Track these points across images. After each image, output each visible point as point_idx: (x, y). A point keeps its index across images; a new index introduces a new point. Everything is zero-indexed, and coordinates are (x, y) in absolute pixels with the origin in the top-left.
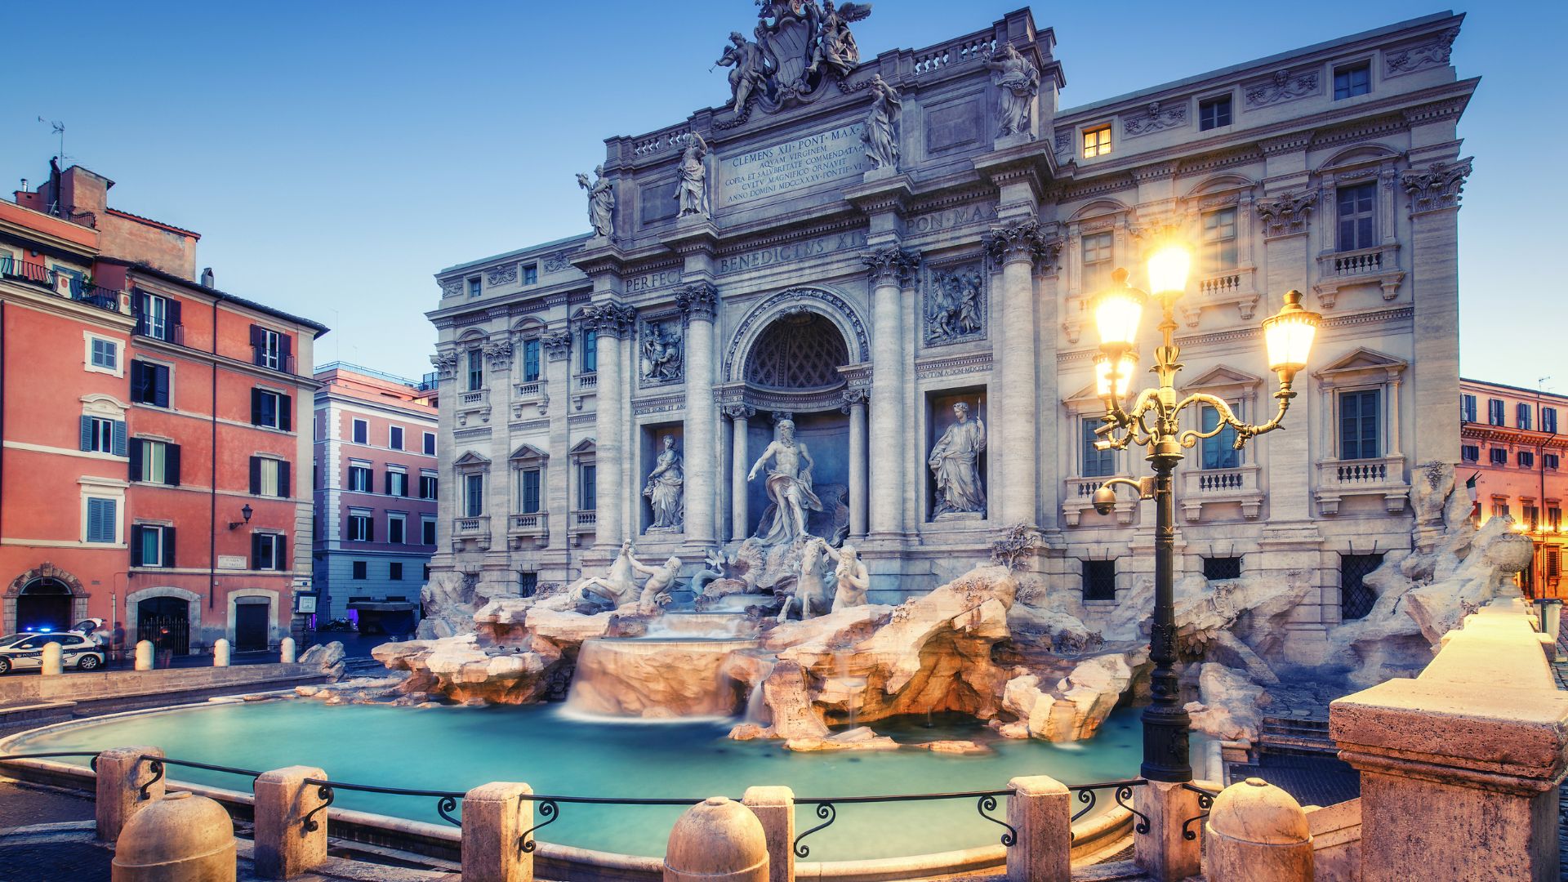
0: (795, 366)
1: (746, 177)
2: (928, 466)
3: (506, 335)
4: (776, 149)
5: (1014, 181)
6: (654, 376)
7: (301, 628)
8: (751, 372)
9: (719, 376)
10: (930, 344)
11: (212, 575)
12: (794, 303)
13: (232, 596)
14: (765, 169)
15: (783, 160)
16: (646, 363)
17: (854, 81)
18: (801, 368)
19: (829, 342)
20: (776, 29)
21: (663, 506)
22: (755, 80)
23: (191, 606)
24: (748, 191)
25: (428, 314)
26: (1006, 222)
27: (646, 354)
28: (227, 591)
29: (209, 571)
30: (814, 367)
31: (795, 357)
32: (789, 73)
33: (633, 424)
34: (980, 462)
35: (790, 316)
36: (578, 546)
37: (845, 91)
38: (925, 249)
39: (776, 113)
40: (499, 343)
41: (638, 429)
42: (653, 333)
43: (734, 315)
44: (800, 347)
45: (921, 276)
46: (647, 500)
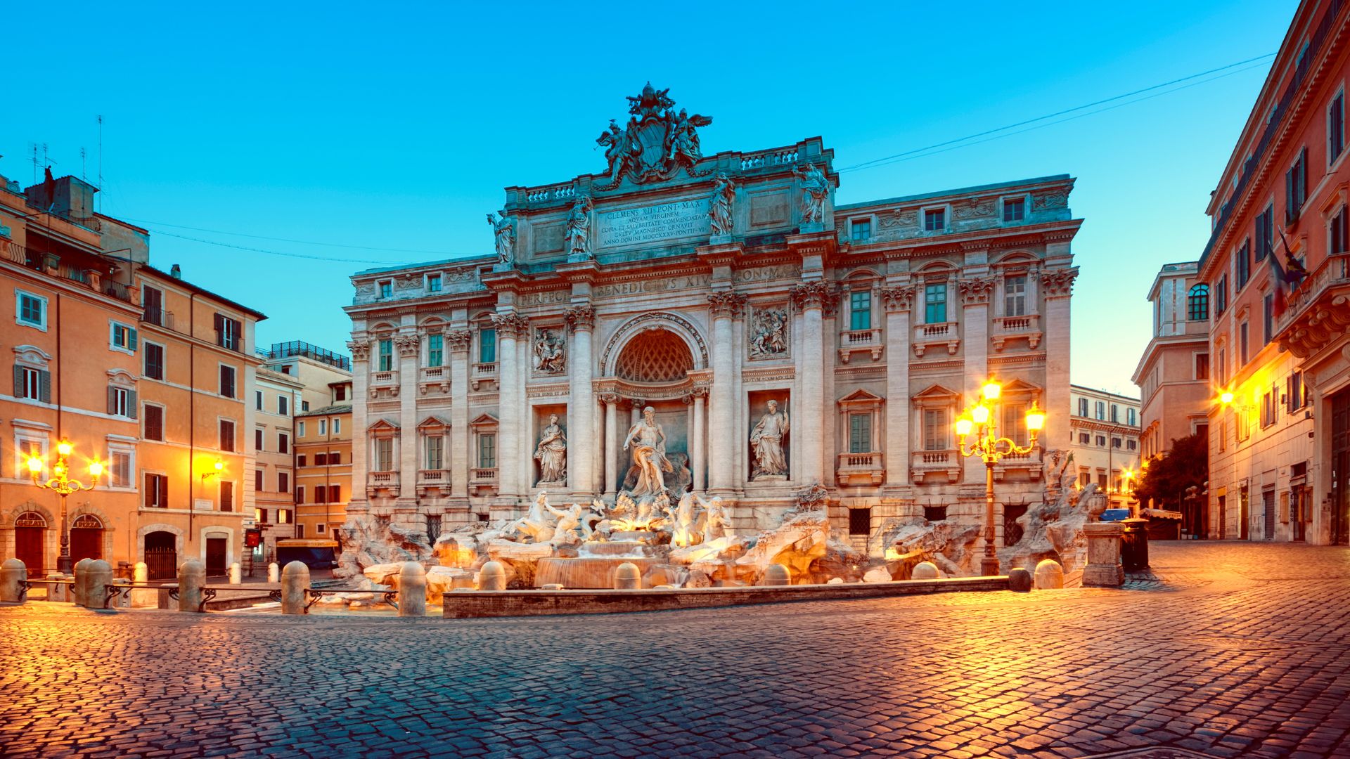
0: (647, 366)
1: (617, 228)
2: (750, 443)
3: (414, 330)
4: (641, 211)
5: (812, 253)
6: (543, 369)
7: (248, 558)
8: (619, 371)
9: (597, 372)
10: (751, 359)
11: (191, 515)
12: (653, 323)
13: (204, 531)
14: (632, 224)
15: (646, 219)
16: (536, 359)
17: (698, 168)
18: (651, 368)
19: (674, 351)
20: (642, 123)
21: (551, 467)
22: (625, 159)
23: (178, 539)
24: (619, 238)
25: (345, 308)
26: (808, 281)
27: (538, 352)
28: (201, 527)
29: (189, 511)
30: (661, 367)
31: (647, 360)
32: (652, 156)
33: (527, 405)
34: (785, 441)
35: (650, 331)
36: (476, 495)
37: (692, 175)
38: (749, 292)
39: (640, 184)
40: (409, 335)
41: (531, 409)
42: (542, 337)
43: (607, 328)
44: (652, 353)
45: (746, 311)
46: (537, 463)
